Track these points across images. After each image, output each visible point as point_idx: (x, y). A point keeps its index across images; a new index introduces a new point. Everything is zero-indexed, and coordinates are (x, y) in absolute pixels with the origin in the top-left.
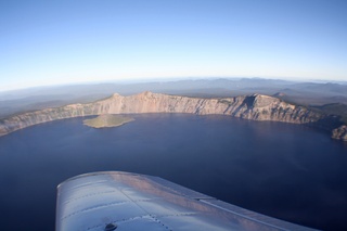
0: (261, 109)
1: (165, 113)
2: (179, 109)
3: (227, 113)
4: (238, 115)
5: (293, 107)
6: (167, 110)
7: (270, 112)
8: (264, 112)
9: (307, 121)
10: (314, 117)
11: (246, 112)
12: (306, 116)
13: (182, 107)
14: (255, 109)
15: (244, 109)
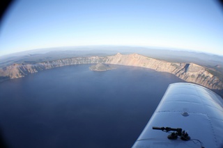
0: (191, 74)
2: (148, 66)
3: (173, 73)
4: (178, 75)
5: (211, 76)
6: (142, 66)
7: (196, 76)
8: (193, 76)
9: (216, 88)
10: (221, 87)
11: (182, 74)
12: (216, 84)
13: (151, 65)
14: (187, 73)
15: (182, 72)
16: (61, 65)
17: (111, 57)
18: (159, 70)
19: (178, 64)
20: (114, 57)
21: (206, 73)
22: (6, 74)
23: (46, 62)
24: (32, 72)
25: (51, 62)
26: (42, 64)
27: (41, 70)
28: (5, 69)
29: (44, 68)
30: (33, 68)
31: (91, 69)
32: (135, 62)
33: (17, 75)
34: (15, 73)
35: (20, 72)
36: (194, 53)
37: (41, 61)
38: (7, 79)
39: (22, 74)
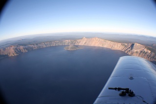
0: (136, 51)
1: (100, 47)
2: (105, 46)
3: (123, 50)
4: (126, 52)
5: (149, 52)
6: (101, 46)
7: (139, 52)
9: (153, 60)
11: (129, 51)
12: (153, 57)
13: (107, 45)
14: (133, 50)
15: (129, 49)
16: (44, 46)
17: (79, 41)
18: (113, 49)
19: (126, 44)
20: (81, 40)
21: (146, 50)
22: (6, 53)
23: (34, 45)
24: (24, 51)
25: (37, 44)
26: (31, 46)
27: (30, 50)
28: (4, 49)
29: (32, 49)
30: (24, 49)
31: (65, 49)
32: (96, 44)
33: (13, 54)
34: (12, 52)
35: (15, 52)
36: (136, 36)
37: (30, 43)
38: (6, 56)
39: (17, 53)
